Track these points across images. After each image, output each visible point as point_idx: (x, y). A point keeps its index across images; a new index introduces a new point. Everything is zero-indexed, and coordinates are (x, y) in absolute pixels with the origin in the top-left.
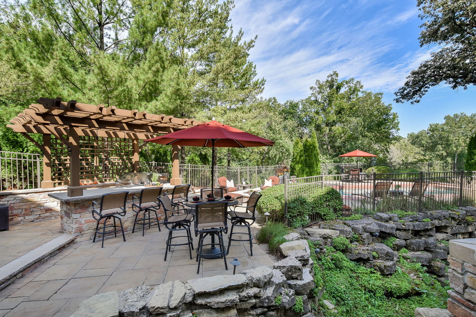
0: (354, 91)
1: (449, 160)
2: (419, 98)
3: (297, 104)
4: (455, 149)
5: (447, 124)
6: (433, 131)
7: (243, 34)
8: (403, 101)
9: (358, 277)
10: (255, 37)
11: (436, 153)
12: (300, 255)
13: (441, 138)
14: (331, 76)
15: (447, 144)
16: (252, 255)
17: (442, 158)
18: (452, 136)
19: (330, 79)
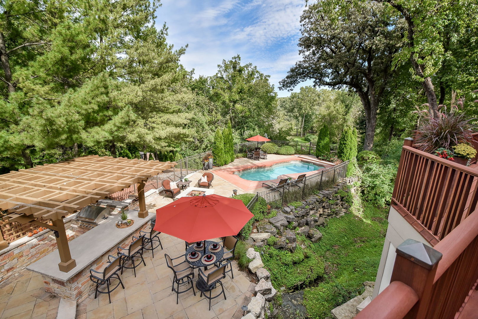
0: (251, 75)
1: (300, 118)
2: (293, 88)
3: (207, 80)
4: (304, 111)
5: (301, 93)
6: (293, 98)
7: (167, 29)
8: (283, 88)
9: (280, 258)
10: (186, 45)
11: (294, 114)
12: (265, 275)
13: (297, 103)
14: (235, 58)
15: (300, 108)
16: (233, 278)
17: (297, 118)
18: (303, 102)
19: (234, 61)
